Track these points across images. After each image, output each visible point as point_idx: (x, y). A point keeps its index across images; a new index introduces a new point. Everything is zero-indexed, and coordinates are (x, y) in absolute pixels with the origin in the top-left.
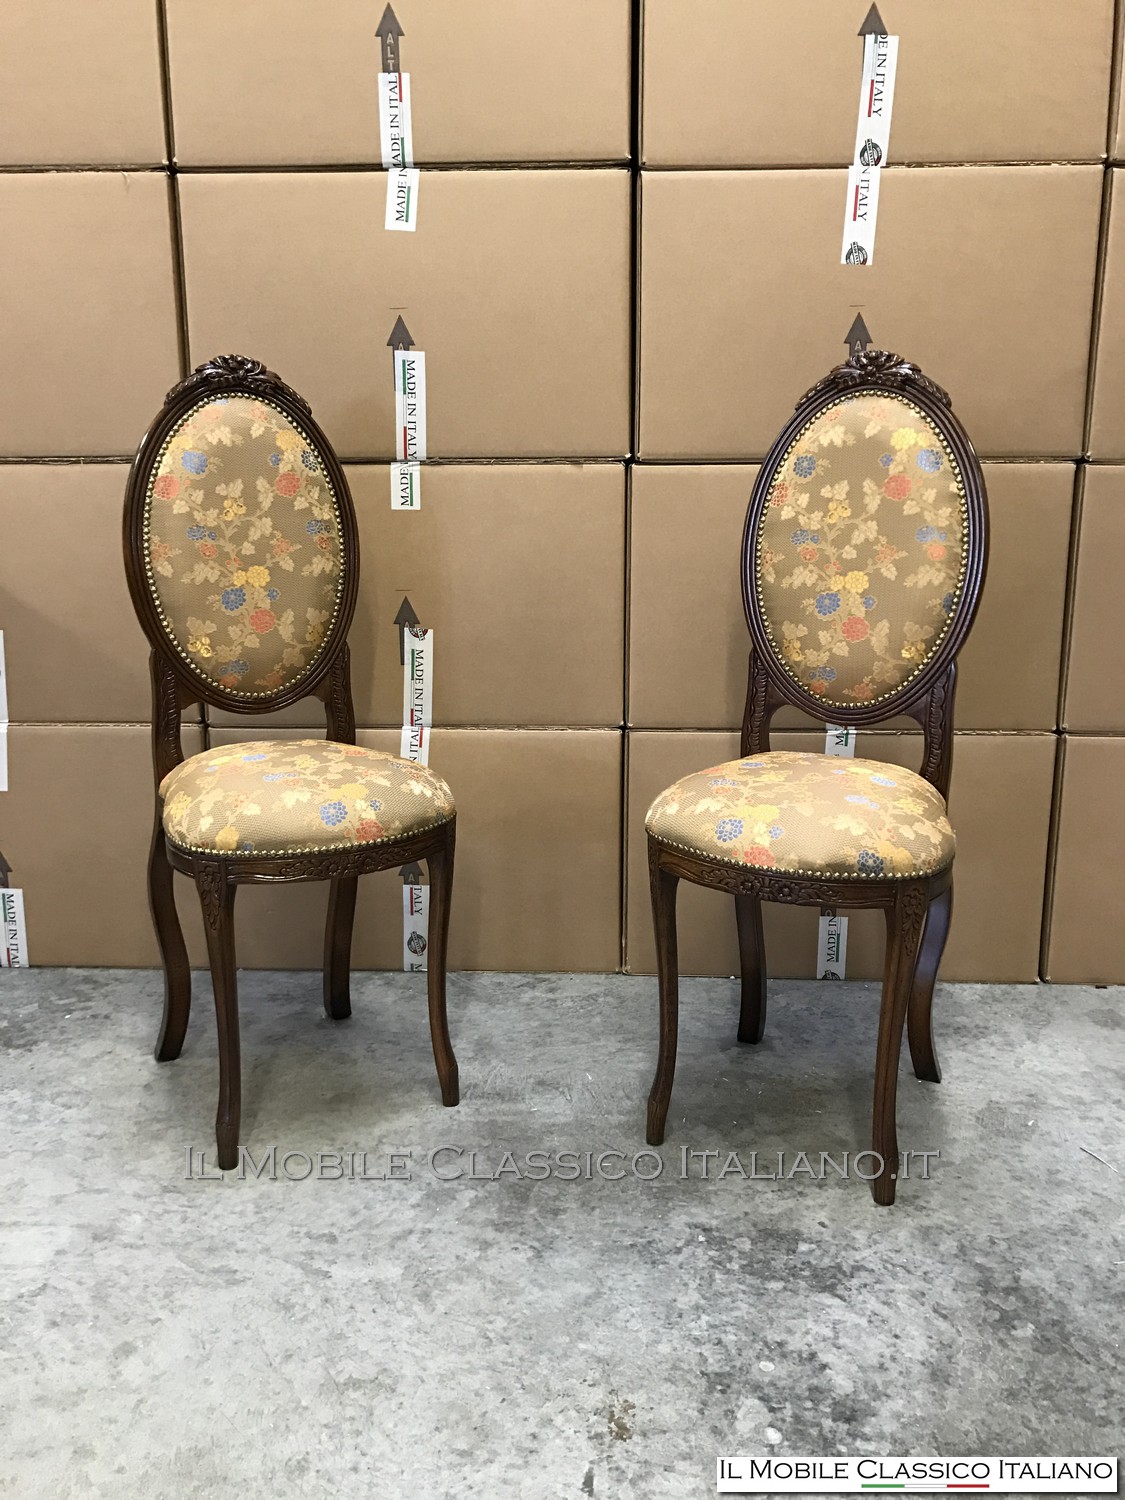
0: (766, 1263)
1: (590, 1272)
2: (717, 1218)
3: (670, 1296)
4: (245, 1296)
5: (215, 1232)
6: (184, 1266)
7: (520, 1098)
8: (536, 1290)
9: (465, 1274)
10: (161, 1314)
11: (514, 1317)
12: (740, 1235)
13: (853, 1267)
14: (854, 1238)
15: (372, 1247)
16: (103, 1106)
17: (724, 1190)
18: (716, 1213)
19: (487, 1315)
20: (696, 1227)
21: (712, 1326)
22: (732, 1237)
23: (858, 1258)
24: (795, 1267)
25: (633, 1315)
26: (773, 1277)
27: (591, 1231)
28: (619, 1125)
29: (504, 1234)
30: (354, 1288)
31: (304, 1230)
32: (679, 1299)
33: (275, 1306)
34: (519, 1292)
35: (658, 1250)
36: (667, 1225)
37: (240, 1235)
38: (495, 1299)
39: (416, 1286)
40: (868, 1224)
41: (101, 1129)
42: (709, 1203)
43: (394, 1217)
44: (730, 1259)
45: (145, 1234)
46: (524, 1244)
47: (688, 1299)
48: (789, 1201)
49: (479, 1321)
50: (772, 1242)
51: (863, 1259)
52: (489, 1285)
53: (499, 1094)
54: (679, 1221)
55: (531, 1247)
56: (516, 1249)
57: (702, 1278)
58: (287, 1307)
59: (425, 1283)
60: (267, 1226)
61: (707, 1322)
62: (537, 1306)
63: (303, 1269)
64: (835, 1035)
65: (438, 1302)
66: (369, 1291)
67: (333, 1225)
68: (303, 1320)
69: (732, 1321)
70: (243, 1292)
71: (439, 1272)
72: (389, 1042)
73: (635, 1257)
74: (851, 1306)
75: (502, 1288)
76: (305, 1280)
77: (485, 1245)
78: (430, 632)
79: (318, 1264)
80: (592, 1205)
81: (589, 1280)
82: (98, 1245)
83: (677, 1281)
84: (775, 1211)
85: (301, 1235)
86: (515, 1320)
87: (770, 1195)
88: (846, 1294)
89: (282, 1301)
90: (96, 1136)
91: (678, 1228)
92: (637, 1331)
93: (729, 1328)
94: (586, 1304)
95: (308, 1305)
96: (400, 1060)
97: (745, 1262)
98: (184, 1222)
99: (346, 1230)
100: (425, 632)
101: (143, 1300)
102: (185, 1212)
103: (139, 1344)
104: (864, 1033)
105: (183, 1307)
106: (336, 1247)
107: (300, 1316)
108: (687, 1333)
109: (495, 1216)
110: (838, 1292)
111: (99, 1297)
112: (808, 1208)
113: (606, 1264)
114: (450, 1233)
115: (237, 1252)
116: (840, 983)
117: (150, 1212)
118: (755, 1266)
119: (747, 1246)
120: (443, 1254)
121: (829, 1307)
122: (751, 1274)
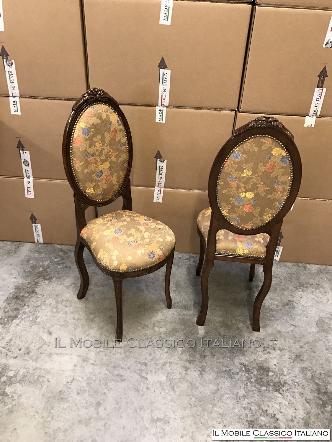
0: (261, 379)
1: (215, 380)
2: (247, 361)
3: (236, 391)
4: (126, 385)
5: (114, 360)
6: (109, 373)
7: (190, 309)
8: (201, 387)
9: (183, 380)
10: (106, 391)
11: (197, 397)
12: (253, 368)
13: (284, 382)
14: (284, 371)
15: (157, 368)
16: (76, 307)
17: (249, 350)
18: (247, 359)
19: (190, 396)
20: (242, 364)
21: (248, 403)
22: (251, 368)
23: (285, 379)
24: (269, 381)
25: (227, 398)
26: (263, 385)
27: (214, 365)
28: (219, 322)
29: (191, 365)
30: (154, 384)
31: (138, 361)
32: (239, 392)
33: (134, 389)
34: (197, 388)
35: (232, 373)
36: (234, 363)
37: (121, 362)
38: (191, 390)
39: (170, 384)
40: (287, 366)
41: (77, 316)
42: (245, 355)
43: (162, 356)
44: (251, 377)
45: (96, 360)
46: (197, 369)
47: (242, 392)
48: (266, 355)
49: (188, 398)
50: (262, 371)
51: (287, 379)
52: (189, 384)
53: (184, 307)
54: (237, 361)
55: (199, 370)
56: (195, 371)
57: (244, 385)
58: (138, 390)
59: (172, 383)
60: (128, 359)
61: (247, 401)
62: (203, 393)
63: (140, 376)
64: (276, 286)
65: (177, 390)
66: (158, 385)
67: (145, 359)
68: (143, 395)
69: (253, 402)
70: (125, 384)
71: (176, 379)
72: (151, 282)
73: (226, 376)
74: (284, 398)
75: (192, 386)
76: (141, 380)
77: (187, 369)
78: (166, 161)
79: (144, 374)
80: (214, 354)
81: (215, 384)
82: (85, 364)
83: (238, 385)
84: (263, 359)
85: (137, 362)
86: (197, 398)
87: (261, 353)
88: (282, 392)
89: (136, 388)
90: (76, 319)
91: (237, 365)
92: (229, 404)
93: (253, 404)
94: (215, 393)
95: (143, 390)
96: (155, 290)
97: (255, 379)
98: (106, 356)
99: (149, 361)
100: (164, 161)
101: (101, 386)
102: (105, 352)
103: (102, 402)
104: (285, 286)
105: (111, 389)
106: (147, 368)
107: (141, 394)
108: (242, 405)
109: (188, 357)
110: (280, 392)
111: (89, 384)
112: (271, 358)
113: (219, 378)
114: (177, 364)
115: (122, 368)
116: (277, 262)
117: (96, 351)
118: (258, 380)
119: (256, 373)
120: (176, 372)
121: (278, 397)
122: (257, 384)
